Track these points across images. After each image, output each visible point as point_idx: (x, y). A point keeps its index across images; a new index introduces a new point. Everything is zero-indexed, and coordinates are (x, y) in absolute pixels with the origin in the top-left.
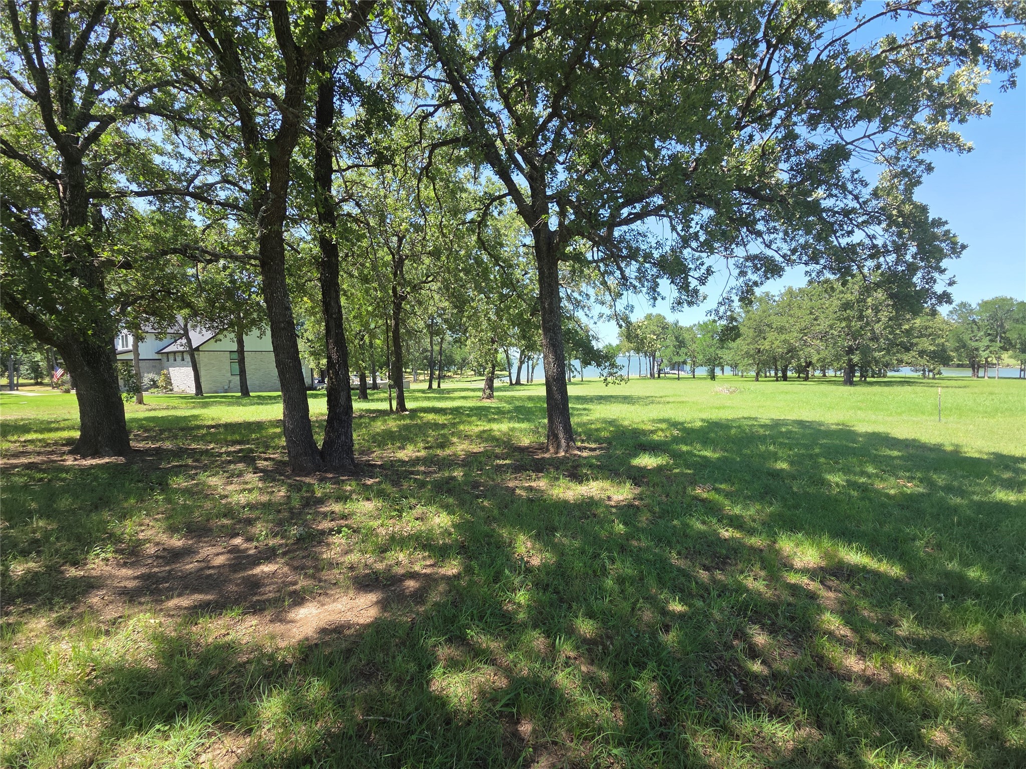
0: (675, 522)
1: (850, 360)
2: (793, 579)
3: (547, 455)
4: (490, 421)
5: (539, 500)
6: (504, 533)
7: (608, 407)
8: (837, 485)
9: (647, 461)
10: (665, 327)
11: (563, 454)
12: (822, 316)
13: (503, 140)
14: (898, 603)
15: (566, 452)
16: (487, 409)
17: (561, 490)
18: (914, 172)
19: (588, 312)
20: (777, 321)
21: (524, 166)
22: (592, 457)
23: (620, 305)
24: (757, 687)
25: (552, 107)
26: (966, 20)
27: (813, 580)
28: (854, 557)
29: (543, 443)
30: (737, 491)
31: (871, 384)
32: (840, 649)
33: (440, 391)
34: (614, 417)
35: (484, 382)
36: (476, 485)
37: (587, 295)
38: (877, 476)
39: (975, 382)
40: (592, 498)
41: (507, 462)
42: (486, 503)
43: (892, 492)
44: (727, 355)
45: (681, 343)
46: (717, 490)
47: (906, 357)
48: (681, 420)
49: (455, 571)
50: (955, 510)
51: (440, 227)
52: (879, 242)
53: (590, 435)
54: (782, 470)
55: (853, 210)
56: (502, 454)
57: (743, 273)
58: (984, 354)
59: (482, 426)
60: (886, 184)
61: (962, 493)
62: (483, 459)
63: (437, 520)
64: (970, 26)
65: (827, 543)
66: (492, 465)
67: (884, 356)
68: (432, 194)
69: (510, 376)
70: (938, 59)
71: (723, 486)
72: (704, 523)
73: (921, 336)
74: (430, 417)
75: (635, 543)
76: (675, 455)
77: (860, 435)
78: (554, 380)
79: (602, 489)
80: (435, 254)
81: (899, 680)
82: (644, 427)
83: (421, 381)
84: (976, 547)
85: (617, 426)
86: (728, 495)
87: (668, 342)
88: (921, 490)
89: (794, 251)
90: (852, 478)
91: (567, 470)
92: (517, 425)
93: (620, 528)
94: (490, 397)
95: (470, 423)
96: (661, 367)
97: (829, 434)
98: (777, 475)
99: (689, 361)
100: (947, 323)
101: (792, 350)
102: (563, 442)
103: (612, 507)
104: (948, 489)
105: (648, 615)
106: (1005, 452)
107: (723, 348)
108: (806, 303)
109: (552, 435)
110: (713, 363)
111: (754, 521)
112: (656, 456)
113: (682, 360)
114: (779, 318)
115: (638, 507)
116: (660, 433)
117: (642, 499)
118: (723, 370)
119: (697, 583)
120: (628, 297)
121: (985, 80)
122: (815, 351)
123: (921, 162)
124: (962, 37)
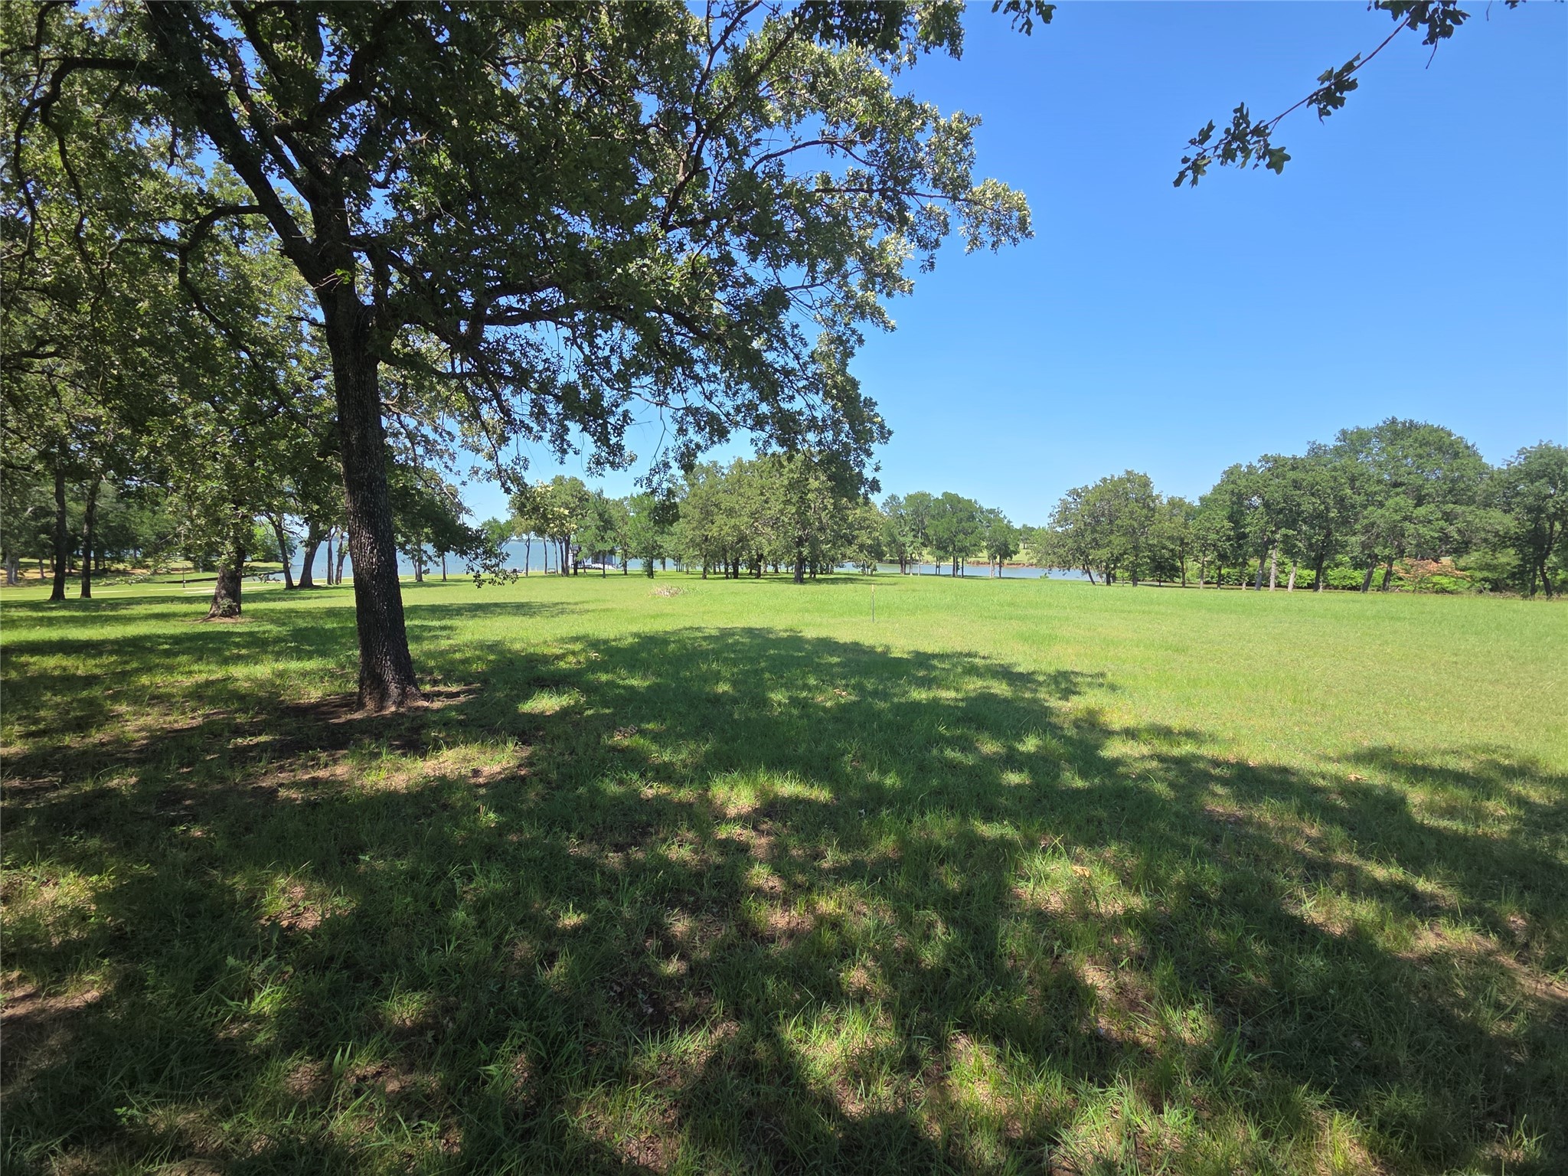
0: (581, 790)
1: (800, 553)
2: (723, 832)
3: (358, 716)
4: (226, 661)
5: (330, 801)
6: (239, 883)
7: (488, 622)
8: (780, 704)
9: (546, 703)
10: (583, 498)
11: (393, 709)
12: (773, 498)
13: (244, 97)
14: (825, 831)
15: (400, 704)
16: (224, 637)
17: (383, 774)
18: (848, 341)
19: (450, 463)
20: (727, 501)
21: (296, 165)
22: (450, 708)
23: (506, 456)
24: (670, 994)
25: (353, 71)
26: (897, 181)
27: (746, 828)
28: (788, 788)
29: (352, 694)
30: (668, 729)
31: (819, 581)
32: (765, 906)
33: (86, 602)
34: (499, 638)
35: (216, 583)
36: (173, 797)
37: (449, 433)
38: (817, 687)
39: (903, 579)
40: (443, 778)
41: (263, 738)
42: (197, 832)
43: (829, 704)
44: (668, 543)
45: (607, 524)
46: (642, 733)
47: (849, 552)
48: (603, 636)
49: (93, 995)
50: (879, 714)
51: (76, 238)
52: (819, 415)
53: (451, 671)
54: (725, 693)
55: (792, 371)
56: (252, 724)
57: (682, 431)
58: (909, 550)
59: (207, 672)
60: (825, 349)
61: (885, 696)
62: (197, 741)
63: (49, 893)
64: (899, 188)
65: (762, 778)
66: (223, 751)
67: (830, 550)
68: (57, 161)
69: (287, 571)
70: (869, 219)
71: (651, 726)
72: (621, 782)
73: (861, 528)
74: (51, 663)
75: (514, 838)
76: (589, 689)
77: (808, 641)
78: (373, 577)
79: (464, 759)
80: (64, 293)
81: (821, 920)
82: (548, 651)
83: (32, 583)
84: (894, 752)
85: (502, 653)
86: (656, 737)
87: (588, 521)
88: (853, 698)
89: (738, 410)
90: (795, 693)
91: (399, 737)
92: (294, 665)
93: (490, 818)
94: (231, 612)
95: (170, 669)
96: (579, 559)
97: (778, 642)
98: (716, 700)
99: (619, 551)
100: (881, 515)
101: (743, 539)
102: (394, 689)
103: (480, 786)
104: (875, 694)
105: (524, 948)
106: (921, 650)
107: (663, 533)
108: (757, 482)
109: (372, 680)
110: (651, 554)
111: (685, 766)
112: (560, 693)
113: (608, 548)
114: (728, 497)
115: (523, 779)
116: (571, 659)
117: (531, 764)
118: (663, 563)
119: (603, 873)
120: (518, 445)
121: (910, 256)
122: (767, 541)
123: (854, 332)
124: (891, 200)
